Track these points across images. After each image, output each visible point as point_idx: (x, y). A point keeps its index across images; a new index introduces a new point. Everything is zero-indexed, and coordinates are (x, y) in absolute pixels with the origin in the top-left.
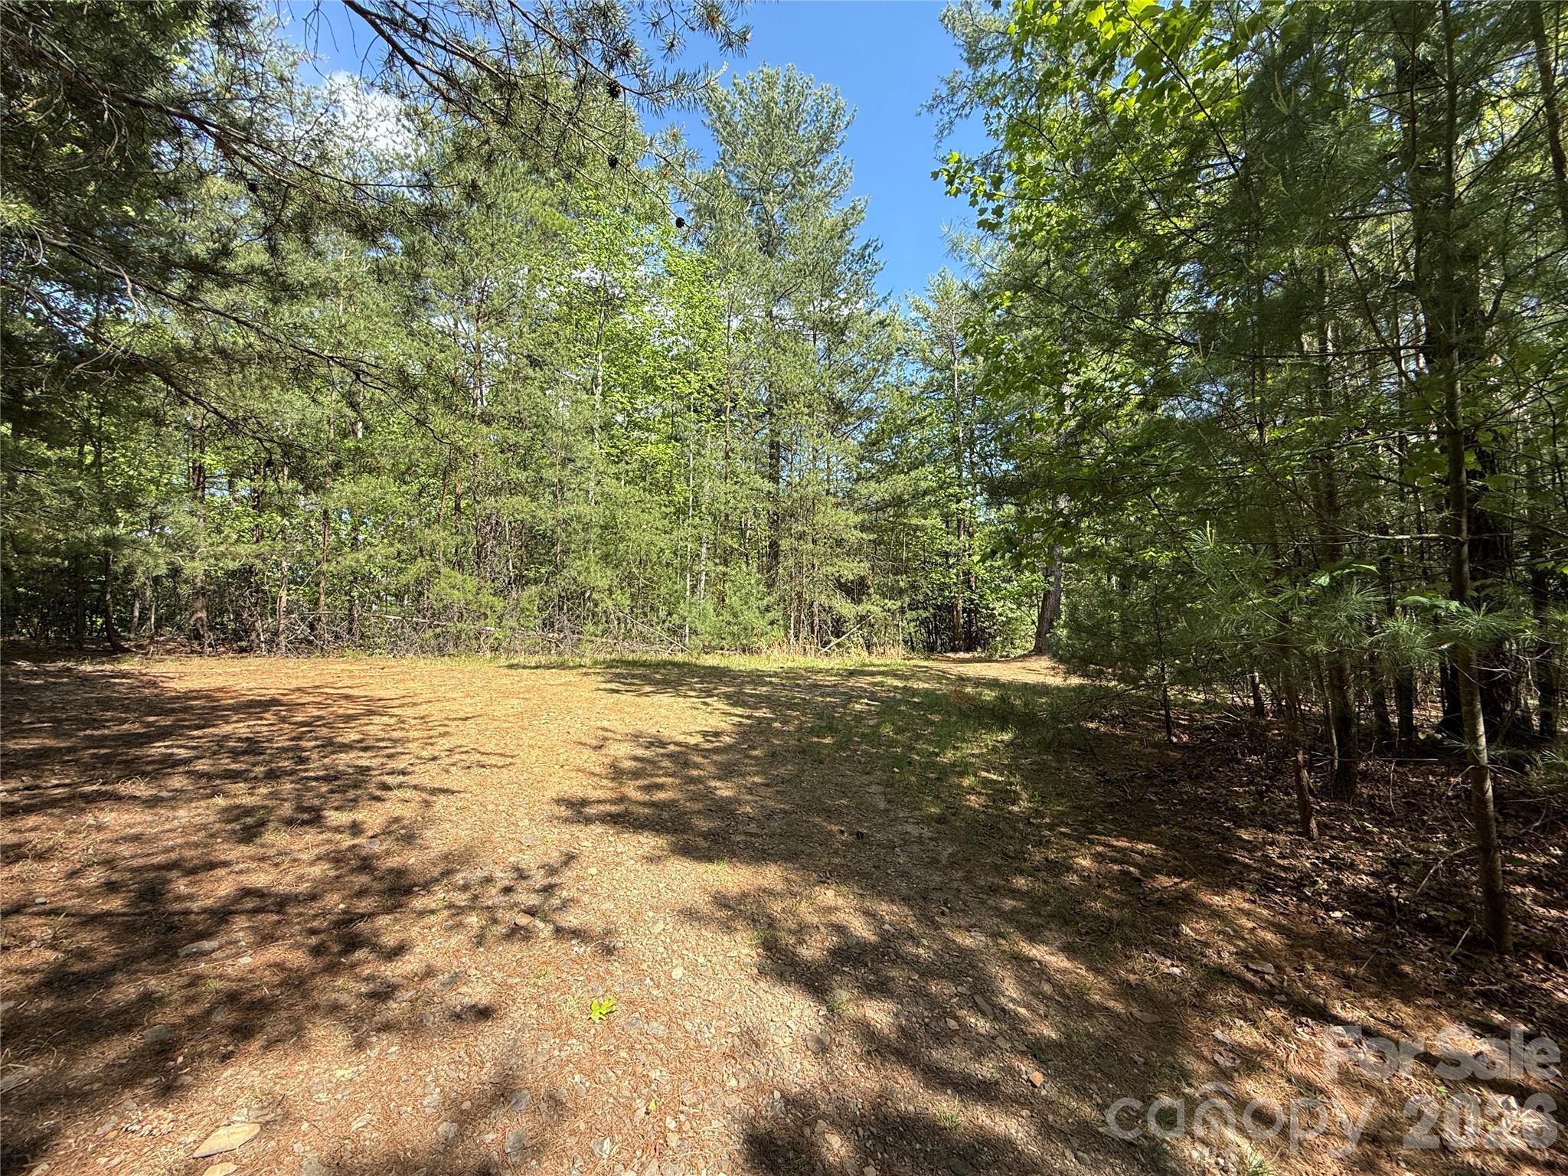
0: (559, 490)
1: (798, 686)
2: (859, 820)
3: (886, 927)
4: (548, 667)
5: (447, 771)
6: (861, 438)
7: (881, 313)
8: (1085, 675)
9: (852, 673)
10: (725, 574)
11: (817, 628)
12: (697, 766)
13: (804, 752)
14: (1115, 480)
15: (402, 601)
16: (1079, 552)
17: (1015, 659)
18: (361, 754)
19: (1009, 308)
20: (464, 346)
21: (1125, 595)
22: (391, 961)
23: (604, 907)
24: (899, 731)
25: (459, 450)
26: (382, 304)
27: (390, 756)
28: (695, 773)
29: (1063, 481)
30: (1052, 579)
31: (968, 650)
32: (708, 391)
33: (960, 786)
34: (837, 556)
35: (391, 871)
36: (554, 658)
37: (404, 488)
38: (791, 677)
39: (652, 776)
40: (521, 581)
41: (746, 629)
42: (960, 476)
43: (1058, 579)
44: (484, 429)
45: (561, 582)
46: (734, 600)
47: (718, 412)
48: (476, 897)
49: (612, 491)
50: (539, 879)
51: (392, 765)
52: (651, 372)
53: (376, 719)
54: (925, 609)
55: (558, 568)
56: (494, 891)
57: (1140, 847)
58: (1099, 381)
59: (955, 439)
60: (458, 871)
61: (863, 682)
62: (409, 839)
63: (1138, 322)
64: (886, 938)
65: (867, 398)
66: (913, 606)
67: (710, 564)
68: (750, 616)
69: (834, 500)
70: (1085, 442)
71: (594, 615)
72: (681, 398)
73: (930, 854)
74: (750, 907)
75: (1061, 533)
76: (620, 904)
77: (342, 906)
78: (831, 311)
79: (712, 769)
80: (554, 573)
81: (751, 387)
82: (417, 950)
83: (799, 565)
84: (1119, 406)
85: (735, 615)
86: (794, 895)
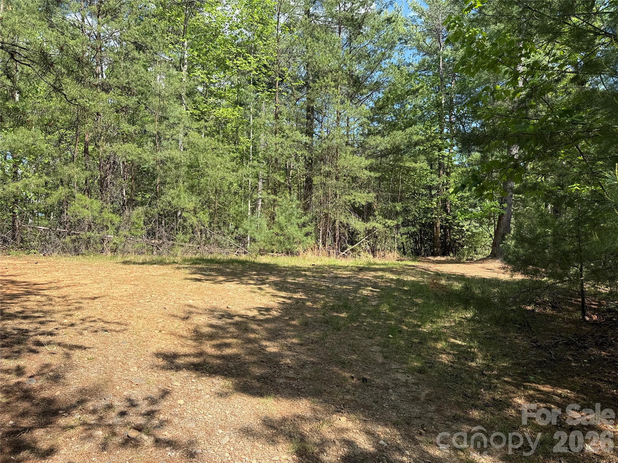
0: (158, 139)
1: (324, 277)
2: (364, 370)
3: (382, 442)
4: (152, 263)
5: (81, 334)
6: (371, 104)
7: (388, 13)
8: (525, 273)
9: (361, 269)
10: (275, 201)
11: (338, 239)
12: (253, 331)
13: (327, 322)
14: (553, 134)
15: (49, 217)
16: (525, 186)
17: (478, 261)
18: (22, 321)
19: (481, 8)
20: (89, 35)
21: (557, 217)
22: (45, 459)
23: (189, 426)
24: (393, 309)
25: (84, 109)
26: (31, 5)
27: (42, 323)
28: (252, 336)
29: (515, 135)
30: (505, 205)
31: (443, 255)
32: (264, 70)
33: (435, 348)
34: (353, 188)
35: (44, 399)
36: (155, 257)
37: (49, 137)
38: (318, 271)
39: (223, 338)
40: (132, 203)
41: (289, 238)
42: (441, 132)
43: (510, 205)
44: (104, 95)
45: (161, 204)
46: (281, 219)
47: (271, 85)
48: (101, 418)
49: (196, 141)
50: (144, 407)
51: (43, 328)
52: (222, 56)
53: (32, 298)
54: (414, 226)
55: (158, 195)
56: (113, 415)
57: (559, 391)
58: (545, 63)
59: (438, 105)
60: (89, 400)
61: (369, 275)
62: (56, 378)
63: (574, 19)
64: (381, 449)
65: (377, 75)
66: (405, 224)
67: (265, 193)
68: (293, 230)
69: (351, 149)
70: (532, 107)
71: (184, 227)
72: (243, 74)
73: (413, 394)
74: (288, 428)
75: (512, 172)
76: (199, 424)
77: (11, 422)
78: (352, 10)
79: (264, 333)
80: (155, 198)
81: (294, 66)
82: (62, 452)
83: (326, 195)
84: (558, 81)
85: (281, 229)
86: (318, 420)
